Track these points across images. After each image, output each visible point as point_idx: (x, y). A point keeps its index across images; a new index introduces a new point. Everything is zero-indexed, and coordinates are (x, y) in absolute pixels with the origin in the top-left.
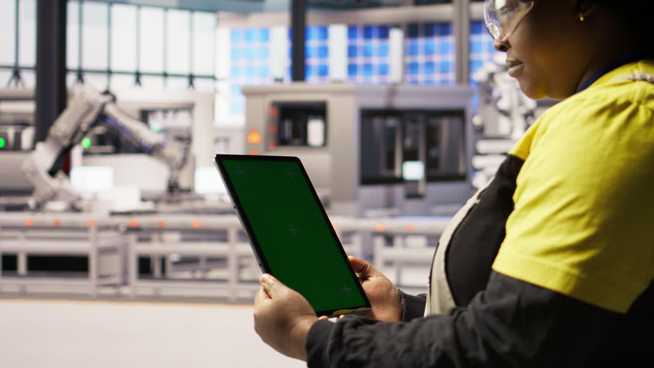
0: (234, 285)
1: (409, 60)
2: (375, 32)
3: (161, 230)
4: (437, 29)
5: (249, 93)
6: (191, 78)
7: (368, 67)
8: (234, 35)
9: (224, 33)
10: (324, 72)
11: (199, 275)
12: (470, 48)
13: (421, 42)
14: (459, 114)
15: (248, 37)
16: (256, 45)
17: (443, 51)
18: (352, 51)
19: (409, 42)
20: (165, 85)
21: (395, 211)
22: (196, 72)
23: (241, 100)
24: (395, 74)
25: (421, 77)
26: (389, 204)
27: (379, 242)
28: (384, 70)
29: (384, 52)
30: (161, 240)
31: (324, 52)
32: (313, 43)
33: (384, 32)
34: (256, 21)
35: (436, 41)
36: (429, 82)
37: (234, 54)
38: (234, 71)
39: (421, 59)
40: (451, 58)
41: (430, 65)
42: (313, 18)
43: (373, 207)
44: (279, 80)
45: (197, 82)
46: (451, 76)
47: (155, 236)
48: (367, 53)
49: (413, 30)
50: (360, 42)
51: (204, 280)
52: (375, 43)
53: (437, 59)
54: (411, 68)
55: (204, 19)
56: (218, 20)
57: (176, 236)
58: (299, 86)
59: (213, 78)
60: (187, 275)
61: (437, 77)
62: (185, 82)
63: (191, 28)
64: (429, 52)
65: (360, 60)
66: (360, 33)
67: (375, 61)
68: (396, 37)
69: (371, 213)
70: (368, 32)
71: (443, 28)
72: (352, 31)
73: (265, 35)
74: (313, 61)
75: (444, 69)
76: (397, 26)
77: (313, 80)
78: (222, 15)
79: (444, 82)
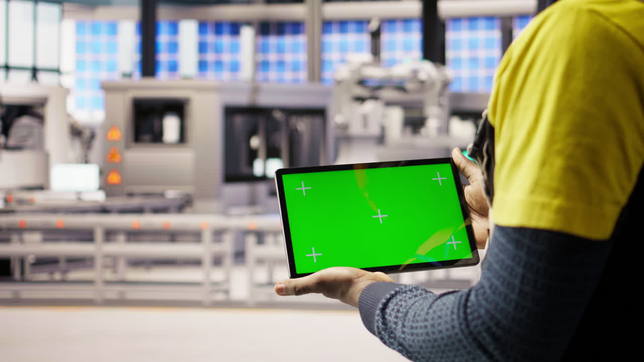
0: (100, 286)
1: (261, 57)
2: (226, 29)
3: (21, 230)
4: (288, 29)
5: (108, 88)
6: (35, 71)
7: (219, 64)
8: (79, 28)
9: (69, 25)
10: (173, 67)
11: (57, 276)
12: (321, 48)
13: (273, 40)
14: (319, 113)
15: (95, 30)
16: (103, 39)
17: (295, 49)
18: (202, 47)
19: (261, 40)
20: (7, 77)
21: (258, 209)
22: (40, 64)
23: (100, 95)
24: (246, 72)
25: (273, 74)
26: (252, 202)
27: (251, 240)
28: (235, 67)
29: (235, 49)
30: (22, 241)
31: (174, 47)
32: (163, 38)
33: (235, 28)
34: (103, 14)
35: (288, 40)
36: (280, 81)
37: (80, 47)
38: (80, 65)
39: (272, 57)
40: (302, 57)
41: (281, 64)
42: (164, 13)
43: (236, 204)
44: (128, 75)
45: (41, 76)
46: (303, 75)
47: (15, 237)
48: (218, 50)
49: (265, 28)
50: (210, 38)
51: (63, 282)
52: (226, 40)
53: (288, 58)
54: (262, 65)
55: (49, 11)
56: (63, 12)
57: (37, 237)
58: (149, 82)
59: (57, 71)
60: (44, 276)
61: (288, 75)
62: (27, 75)
63: (35, 19)
64: (280, 50)
65: (210, 57)
66: (210, 28)
67: (226, 57)
68: (247, 34)
69: (235, 211)
70: (218, 28)
71: (296, 27)
72: (203, 27)
73: (113, 29)
74: (163, 57)
75: (296, 68)
76: (248, 23)
77: (163, 75)
78: (67, 6)
79: (296, 81)
